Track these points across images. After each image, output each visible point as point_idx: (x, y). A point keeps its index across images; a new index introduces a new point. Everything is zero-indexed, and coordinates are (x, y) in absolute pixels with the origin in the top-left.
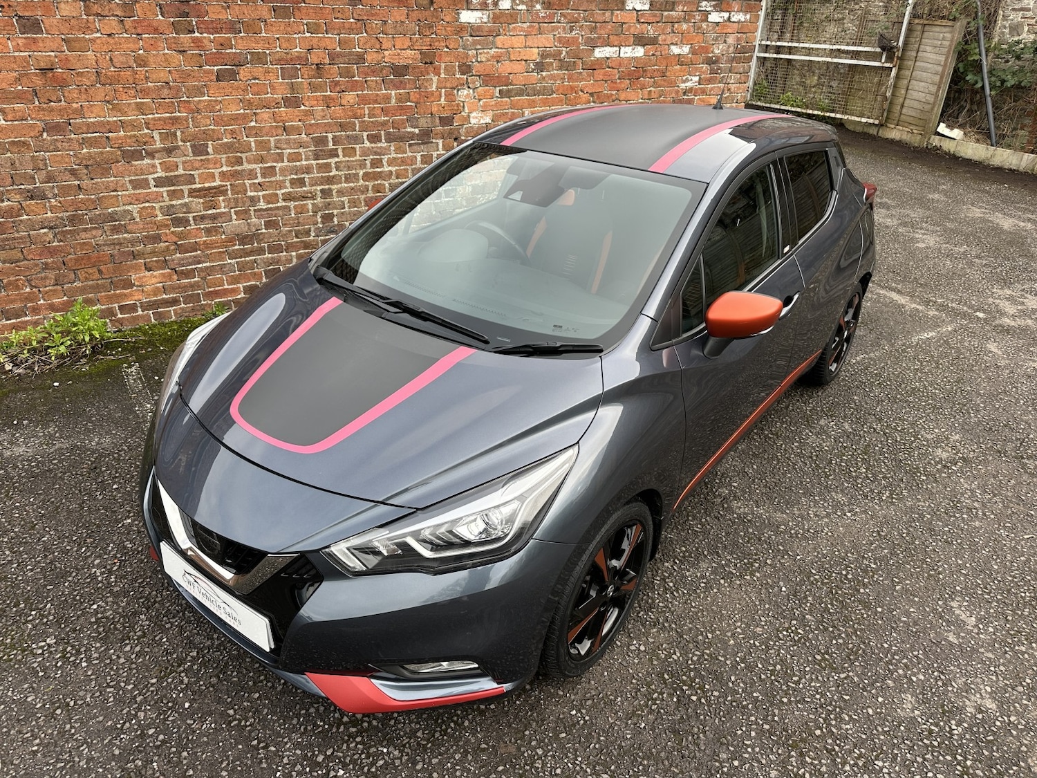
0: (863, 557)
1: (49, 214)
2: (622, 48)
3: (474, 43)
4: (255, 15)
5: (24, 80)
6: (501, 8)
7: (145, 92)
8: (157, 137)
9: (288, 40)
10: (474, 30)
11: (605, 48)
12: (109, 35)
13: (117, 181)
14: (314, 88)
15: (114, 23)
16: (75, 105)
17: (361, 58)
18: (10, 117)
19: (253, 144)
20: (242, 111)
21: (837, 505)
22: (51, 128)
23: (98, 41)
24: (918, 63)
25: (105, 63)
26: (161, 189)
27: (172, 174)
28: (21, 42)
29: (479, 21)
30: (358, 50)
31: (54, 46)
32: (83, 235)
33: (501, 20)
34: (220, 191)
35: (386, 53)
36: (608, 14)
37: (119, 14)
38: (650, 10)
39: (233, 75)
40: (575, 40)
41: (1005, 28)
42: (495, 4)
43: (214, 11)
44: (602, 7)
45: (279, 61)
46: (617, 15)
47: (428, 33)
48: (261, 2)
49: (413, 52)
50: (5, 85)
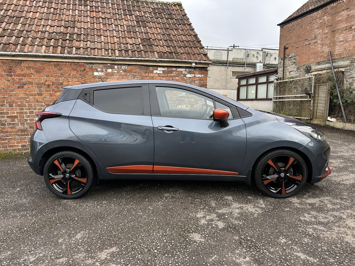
3: (99, 81)
4: (30, 72)
6: (108, 71)
9: (39, 79)
10: (99, 77)
14: (47, 91)
17: (61, 84)
19: (27, 105)
20: (24, 96)
24: (319, 98)
27: (2, 111)
29: (100, 75)
30: (61, 81)
33: (108, 75)
34: (16, 117)
35: (70, 83)
36: (147, 74)
38: (163, 73)
39: (23, 87)
41: (347, 84)
42: (106, 71)
43: (18, 71)
44: (144, 72)
45: (36, 84)
46: (151, 74)
47: (84, 78)
48: (32, 69)
49: (79, 83)
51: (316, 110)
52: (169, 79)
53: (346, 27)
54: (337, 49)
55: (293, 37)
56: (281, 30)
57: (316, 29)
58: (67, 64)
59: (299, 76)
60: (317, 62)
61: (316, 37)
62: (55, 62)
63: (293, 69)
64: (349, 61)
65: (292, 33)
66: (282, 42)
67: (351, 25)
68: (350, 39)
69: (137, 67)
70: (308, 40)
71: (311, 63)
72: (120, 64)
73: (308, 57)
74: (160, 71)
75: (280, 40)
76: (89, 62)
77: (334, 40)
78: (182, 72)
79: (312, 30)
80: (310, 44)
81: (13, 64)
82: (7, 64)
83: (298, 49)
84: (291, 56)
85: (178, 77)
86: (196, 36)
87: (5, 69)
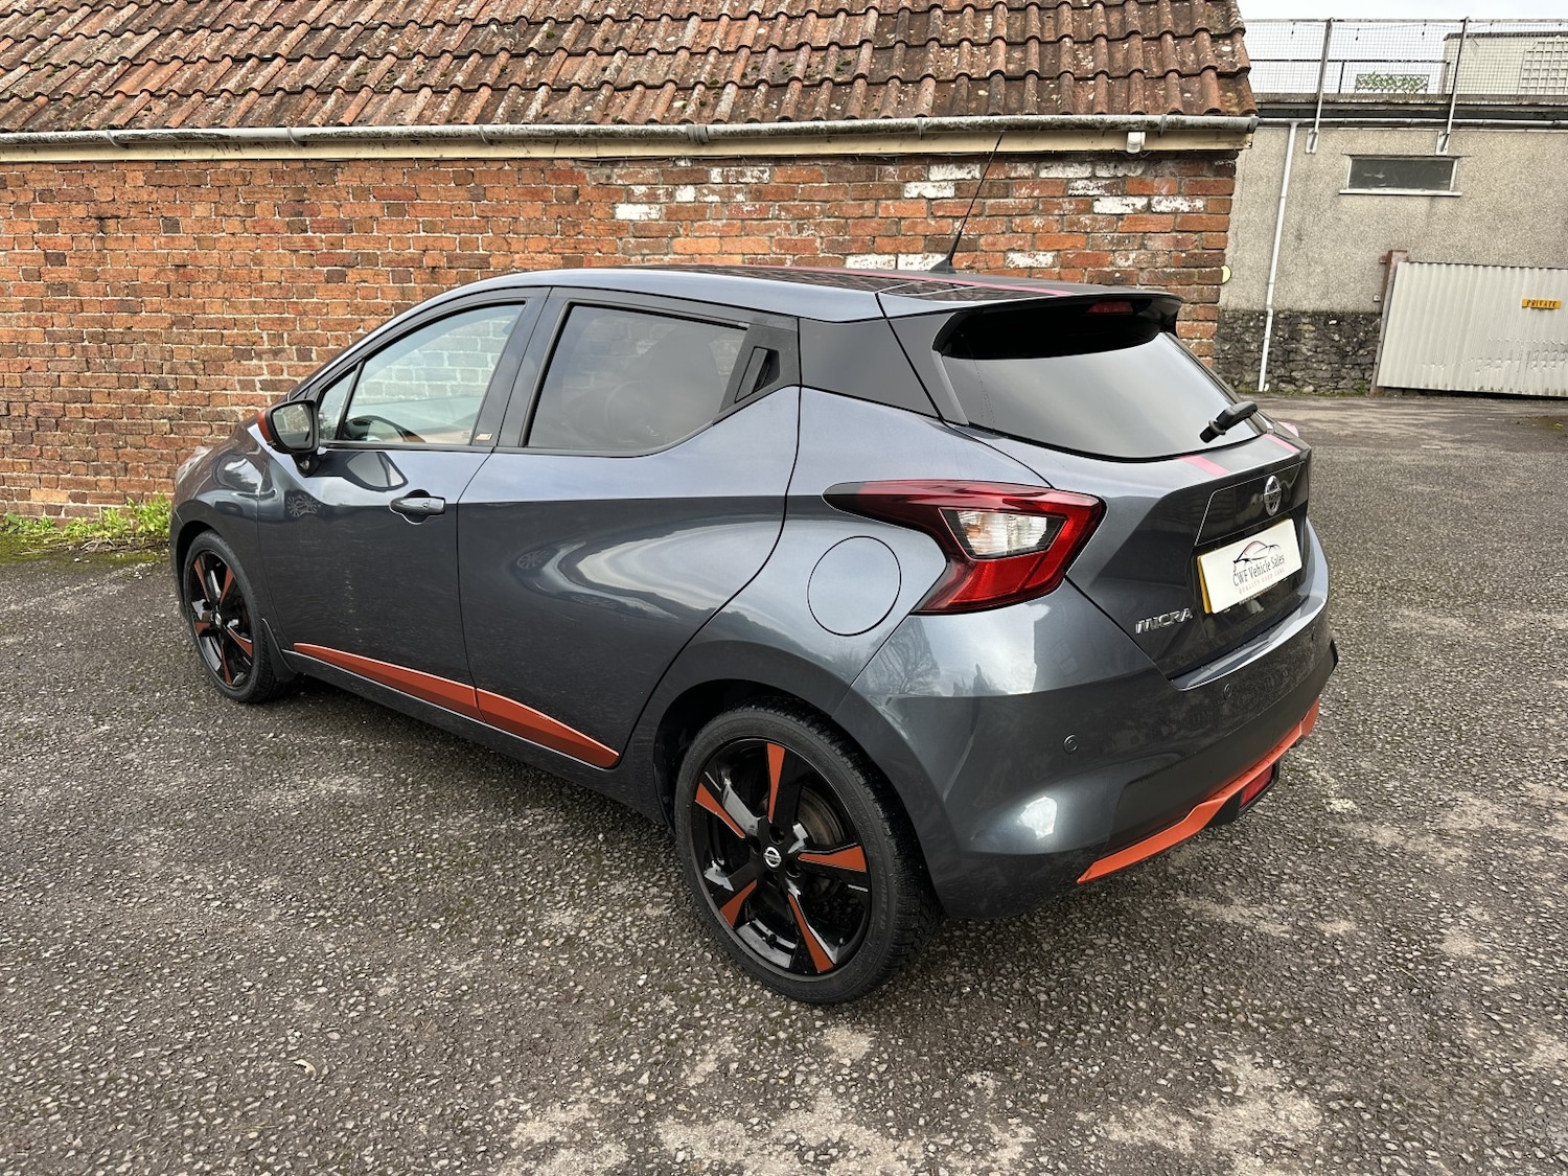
1: (170, 405)
2: (902, 258)
3: (639, 247)
4: (367, 213)
5: (162, 275)
6: (679, 199)
7: (259, 291)
8: (265, 338)
9: (400, 240)
10: (640, 230)
11: (867, 256)
12: (232, 234)
13: (228, 380)
14: (428, 294)
15: (237, 223)
16: (199, 301)
17: (484, 262)
18: (148, 309)
20: (349, 317)
22: (178, 322)
23: (223, 240)
25: (225, 263)
28: (163, 240)
29: (644, 217)
30: (481, 252)
31: (188, 244)
32: (194, 430)
33: (681, 216)
35: (517, 256)
36: (868, 206)
37: (241, 213)
38: (956, 196)
39: (342, 277)
40: (808, 245)
42: (670, 195)
43: (327, 210)
44: (855, 195)
45: (389, 263)
46: (888, 206)
47: (572, 233)
48: (373, 200)
49: (552, 256)
50: (147, 280)
52: (988, 227)
58: (507, 168)
62: (458, 164)
69: (819, 167)
72: (738, 159)
74: (938, 183)
76: (592, 153)
78: (1067, 188)
81: (308, 177)
82: (286, 178)
85: (1046, 212)
87: (280, 199)
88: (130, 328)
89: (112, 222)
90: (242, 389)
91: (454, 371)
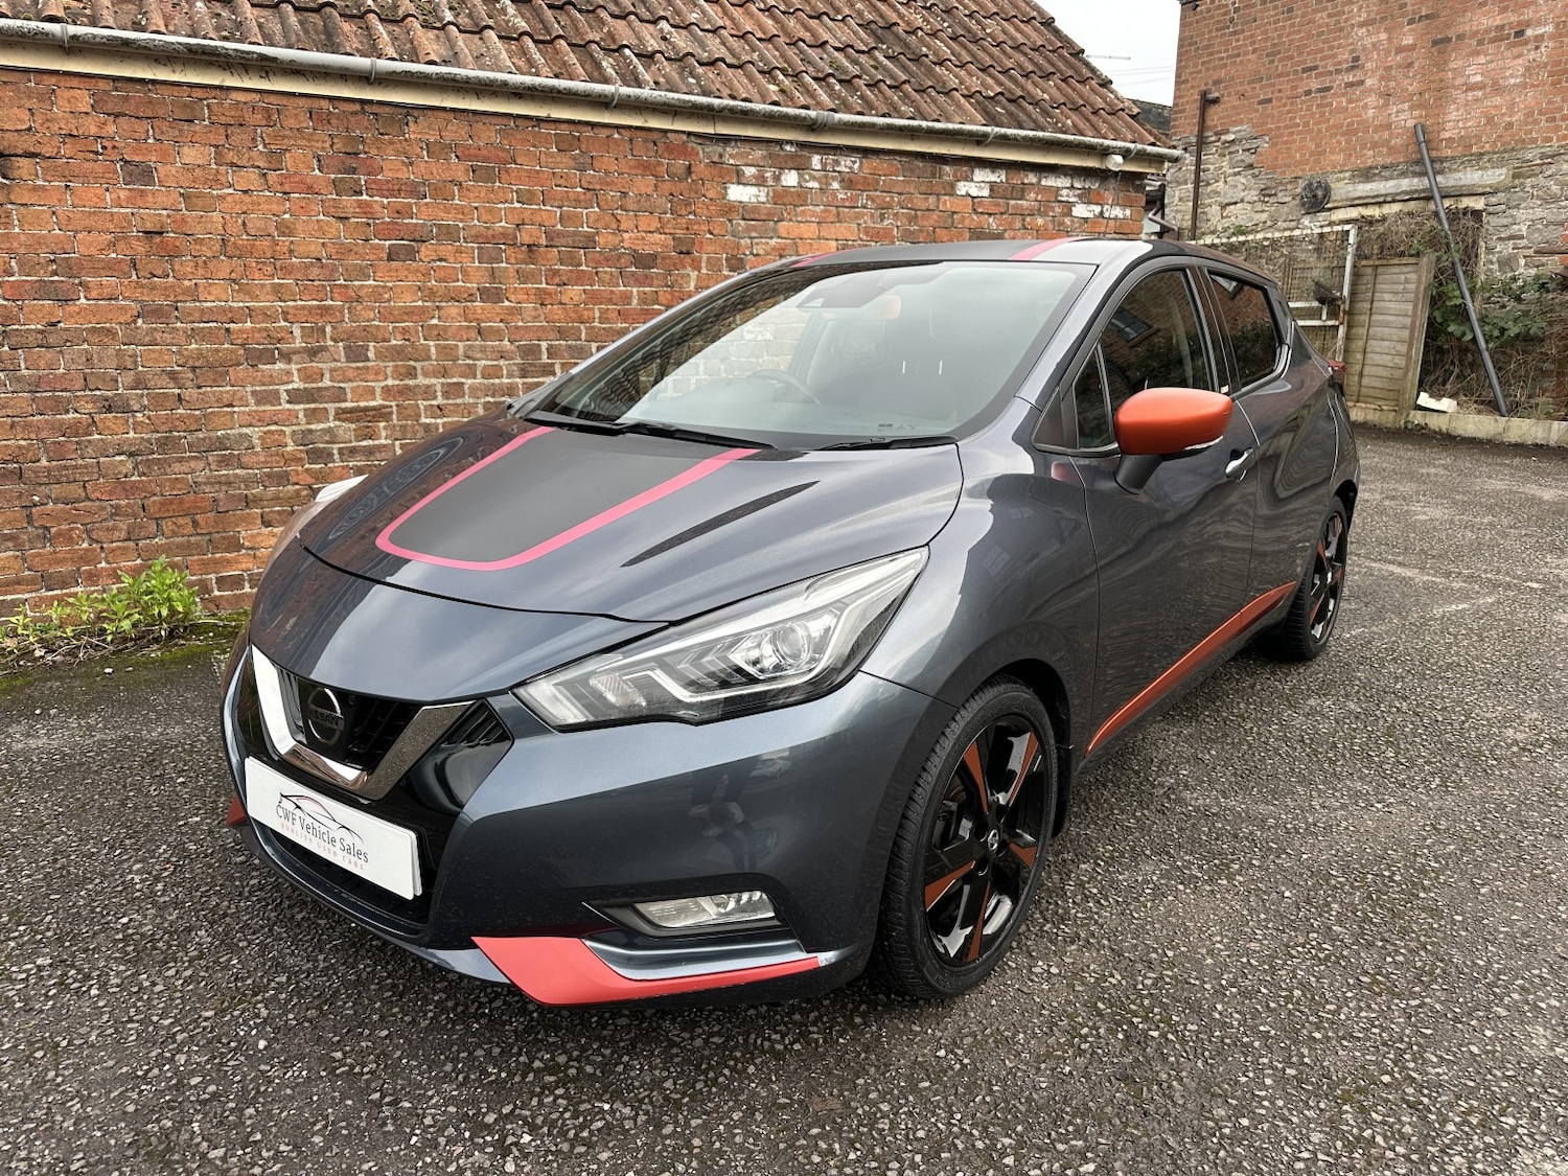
0: (1415, 855)
1: (132, 434)
3: (748, 229)
4: (447, 176)
5: (121, 245)
6: (784, 184)
7: (287, 271)
8: (297, 332)
9: (490, 211)
10: (747, 212)
12: (245, 192)
13: (234, 392)
14: (523, 277)
15: (253, 177)
16: (187, 283)
17: (589, 242)
18: (94, 294)
19: (433, 350)
20: (420, 303)
21: (1356, 795)
22: (149, 312)
23: (229, 199)
24: (1374, 317)
25: (234, 228)
26: (297, 407)
27: (314, 385)
28: (123, 195)
29: (754, 200)
30: (586, 229)
31: (168, 202)
32: (177, 467)
33: (786, 201)
34: (380, 414)
35: (626, 236)
36: (932, 199)
37: (261, 165)
38: (990, 196)
39: (411, 254)
40: (888, 232)
41: (1492, 263)
42: (777, 178)
43: (392, 167)
44: (923, 189)
45: (476, 238)
46: (945, 201)
47: (684, 212)
48: (454, 159)
49: (663, 237)
50: (93, 251)
51: (1358, 368)
53: (1501, 28)
54: (1453, 116)
55: (1246, 54)
56: (1183, 18)
57: (1362, 25)
58: (616, 136)
59: (1269, 223)
60: (1360, 170)
61: (1356, 59)
63: (1242, 194)
64: (1504, 170)
65: (1241, 36)
66: (1191, 74)
67: (1520, 23)
68: (1512, 81)
69: (896, 162)
70: (1320, 70)
71: (1329, 169)
72: (837, 149)
73: (1318, 146)
74: (978, 184)
75: (1179, 61)
76: (710, 130)
77: (1442, 81)
78: (1057, 195)
79: (1341, 30)
80: (1328, 89)
81: (366, 124)
82: (334, 122)
83: (1269, 106)
84: (1231, 137)
85: (1044, 214)
86: (1049, 23)
87: (323, 149)
88: (54, 325)
89: (23, 162)
90: (258, 403)
91: (553, 365)
